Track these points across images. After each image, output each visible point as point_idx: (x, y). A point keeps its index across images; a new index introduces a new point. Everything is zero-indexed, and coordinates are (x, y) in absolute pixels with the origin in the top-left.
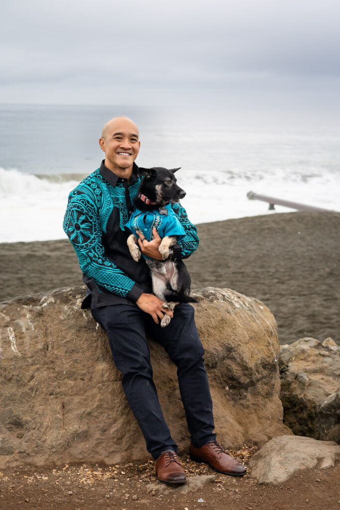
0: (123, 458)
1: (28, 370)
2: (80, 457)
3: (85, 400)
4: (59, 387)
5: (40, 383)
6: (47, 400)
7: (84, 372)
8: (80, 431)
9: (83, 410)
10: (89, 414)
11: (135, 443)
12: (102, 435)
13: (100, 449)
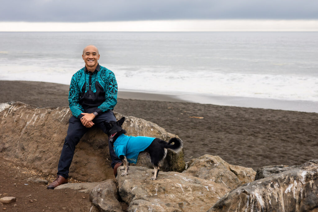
0: (48, 171)
1: (33, 131)
2: (36, 166)
3: (45, 146)
4: (40, 140)
5: (34, 136)
6: (34, 143)
7: (48, 136)
8: (39, 156)
9: (42, 149)
10: (44, 152)
11: (55, 167)
12: (45, 161)
13: (43, 166)
